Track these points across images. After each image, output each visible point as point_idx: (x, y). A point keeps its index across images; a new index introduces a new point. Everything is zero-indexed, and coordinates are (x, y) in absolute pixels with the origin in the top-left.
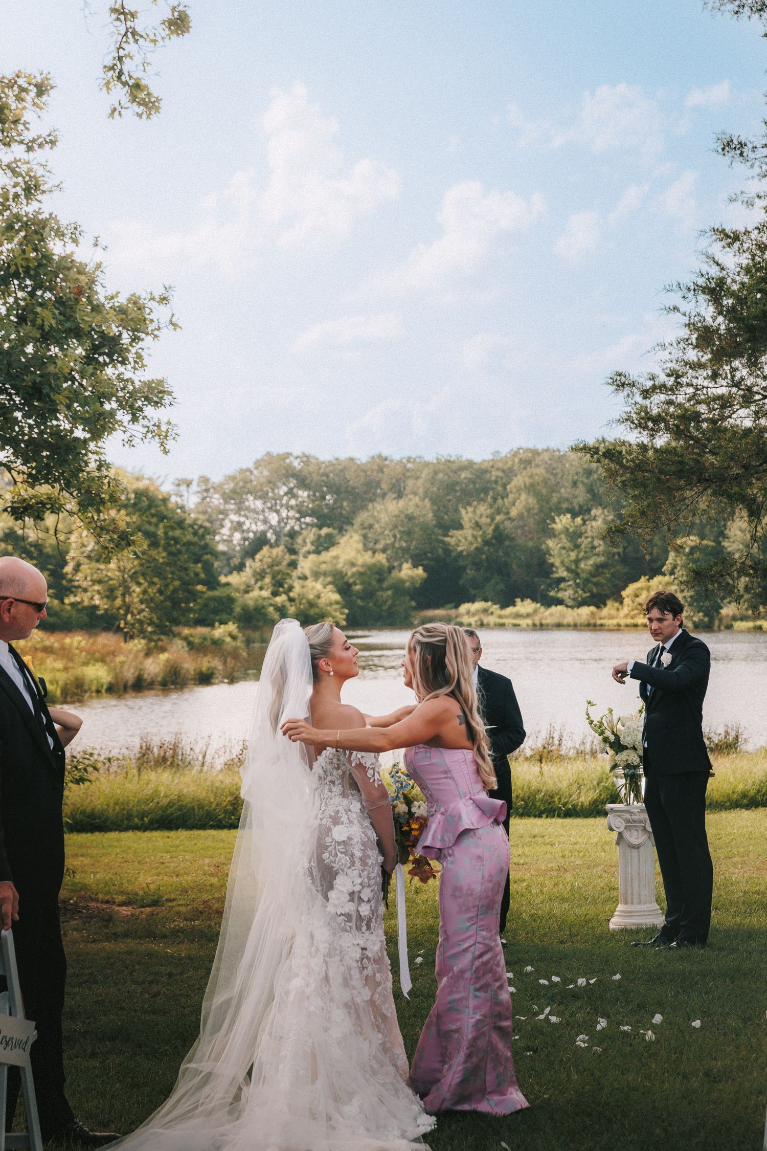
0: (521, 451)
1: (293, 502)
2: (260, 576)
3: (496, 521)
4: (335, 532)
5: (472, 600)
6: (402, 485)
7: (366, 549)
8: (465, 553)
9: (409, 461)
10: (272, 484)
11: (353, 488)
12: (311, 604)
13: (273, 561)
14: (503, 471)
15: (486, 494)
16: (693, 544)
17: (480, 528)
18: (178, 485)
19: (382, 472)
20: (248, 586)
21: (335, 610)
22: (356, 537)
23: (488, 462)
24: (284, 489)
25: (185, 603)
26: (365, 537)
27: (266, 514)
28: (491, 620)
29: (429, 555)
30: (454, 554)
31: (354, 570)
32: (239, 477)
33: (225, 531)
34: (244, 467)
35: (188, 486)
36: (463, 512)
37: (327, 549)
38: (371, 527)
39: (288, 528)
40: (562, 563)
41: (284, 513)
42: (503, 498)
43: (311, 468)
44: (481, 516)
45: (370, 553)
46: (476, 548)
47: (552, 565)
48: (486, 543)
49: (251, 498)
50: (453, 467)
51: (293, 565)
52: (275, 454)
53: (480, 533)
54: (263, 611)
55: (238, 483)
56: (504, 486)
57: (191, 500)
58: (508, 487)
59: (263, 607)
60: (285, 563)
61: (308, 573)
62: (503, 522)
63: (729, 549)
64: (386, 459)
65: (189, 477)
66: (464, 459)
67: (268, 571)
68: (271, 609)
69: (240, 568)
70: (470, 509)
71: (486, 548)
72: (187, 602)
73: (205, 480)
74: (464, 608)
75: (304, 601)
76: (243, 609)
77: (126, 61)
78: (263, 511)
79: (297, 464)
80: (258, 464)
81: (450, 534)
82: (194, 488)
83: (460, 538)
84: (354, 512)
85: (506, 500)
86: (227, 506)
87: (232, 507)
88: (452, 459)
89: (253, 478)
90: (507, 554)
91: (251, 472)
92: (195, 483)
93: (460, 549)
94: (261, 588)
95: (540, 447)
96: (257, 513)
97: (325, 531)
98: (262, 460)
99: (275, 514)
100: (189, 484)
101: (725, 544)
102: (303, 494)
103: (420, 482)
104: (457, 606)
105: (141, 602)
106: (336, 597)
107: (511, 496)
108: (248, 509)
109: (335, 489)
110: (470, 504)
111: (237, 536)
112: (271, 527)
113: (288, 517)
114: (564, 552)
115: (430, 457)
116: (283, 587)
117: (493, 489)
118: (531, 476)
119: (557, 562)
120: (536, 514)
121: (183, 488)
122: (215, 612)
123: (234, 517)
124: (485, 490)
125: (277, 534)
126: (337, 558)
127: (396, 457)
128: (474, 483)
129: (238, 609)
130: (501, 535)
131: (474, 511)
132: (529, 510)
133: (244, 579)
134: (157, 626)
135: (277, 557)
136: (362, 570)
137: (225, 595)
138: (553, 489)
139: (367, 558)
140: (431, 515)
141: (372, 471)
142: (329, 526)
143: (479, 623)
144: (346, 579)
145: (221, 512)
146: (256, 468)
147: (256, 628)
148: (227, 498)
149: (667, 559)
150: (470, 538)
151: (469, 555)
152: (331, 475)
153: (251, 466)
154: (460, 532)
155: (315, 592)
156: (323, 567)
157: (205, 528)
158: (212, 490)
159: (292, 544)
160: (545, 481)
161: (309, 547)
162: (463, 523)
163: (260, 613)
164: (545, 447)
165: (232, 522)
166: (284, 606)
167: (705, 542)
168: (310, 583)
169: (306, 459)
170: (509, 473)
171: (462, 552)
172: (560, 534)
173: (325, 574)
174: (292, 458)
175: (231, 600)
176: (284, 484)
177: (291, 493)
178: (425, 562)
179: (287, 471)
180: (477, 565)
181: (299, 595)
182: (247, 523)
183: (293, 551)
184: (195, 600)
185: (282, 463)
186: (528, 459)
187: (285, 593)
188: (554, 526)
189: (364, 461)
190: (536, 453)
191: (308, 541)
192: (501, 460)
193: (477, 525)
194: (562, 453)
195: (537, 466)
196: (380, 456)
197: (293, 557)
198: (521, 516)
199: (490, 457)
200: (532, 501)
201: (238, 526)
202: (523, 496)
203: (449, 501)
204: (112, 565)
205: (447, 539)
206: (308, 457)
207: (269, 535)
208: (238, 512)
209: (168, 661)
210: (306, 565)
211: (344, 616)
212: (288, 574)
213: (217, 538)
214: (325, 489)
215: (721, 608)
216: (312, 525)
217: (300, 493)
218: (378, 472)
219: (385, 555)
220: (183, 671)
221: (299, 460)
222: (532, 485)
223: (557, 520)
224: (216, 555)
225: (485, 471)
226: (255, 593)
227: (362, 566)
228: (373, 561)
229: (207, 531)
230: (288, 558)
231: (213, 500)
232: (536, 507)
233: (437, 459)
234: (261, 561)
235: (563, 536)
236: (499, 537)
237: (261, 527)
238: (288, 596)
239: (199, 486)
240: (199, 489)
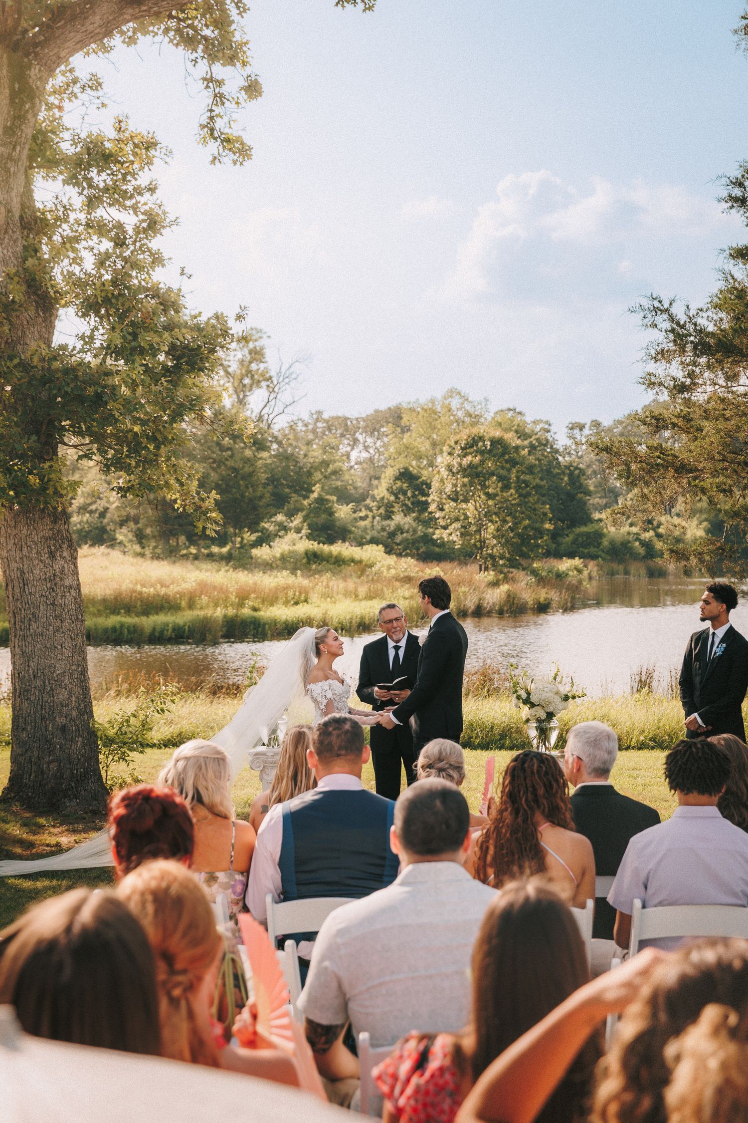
12: (678, 540)
18: (572, 429)
25: (533, 539)
35: (581, 430)
54: (628, 545)
59: (630, 542)
65: (582, 422)
68: (637, 544)
72: (536, 539)
73: (597, 424)
76: (610, 543)
77: (218, 120)
82: (587, 431)
92: (587, 427)
94: (631, 525)
100: (582, 428)
105: (495, 538)
121: (577, 432)
122: (583, 546)
129: (605, 544)
134: (508, 560)
137: (592, 530)
147: (621, 561)
155: (683, 529)
163: (626, 548)
166: (651, 541)
175: (601, 535)
181: (666, 531)
187: (653, 529)
209: (508, 592)
226: (626, 529)
239: (590, 429)
240: (591, 432)
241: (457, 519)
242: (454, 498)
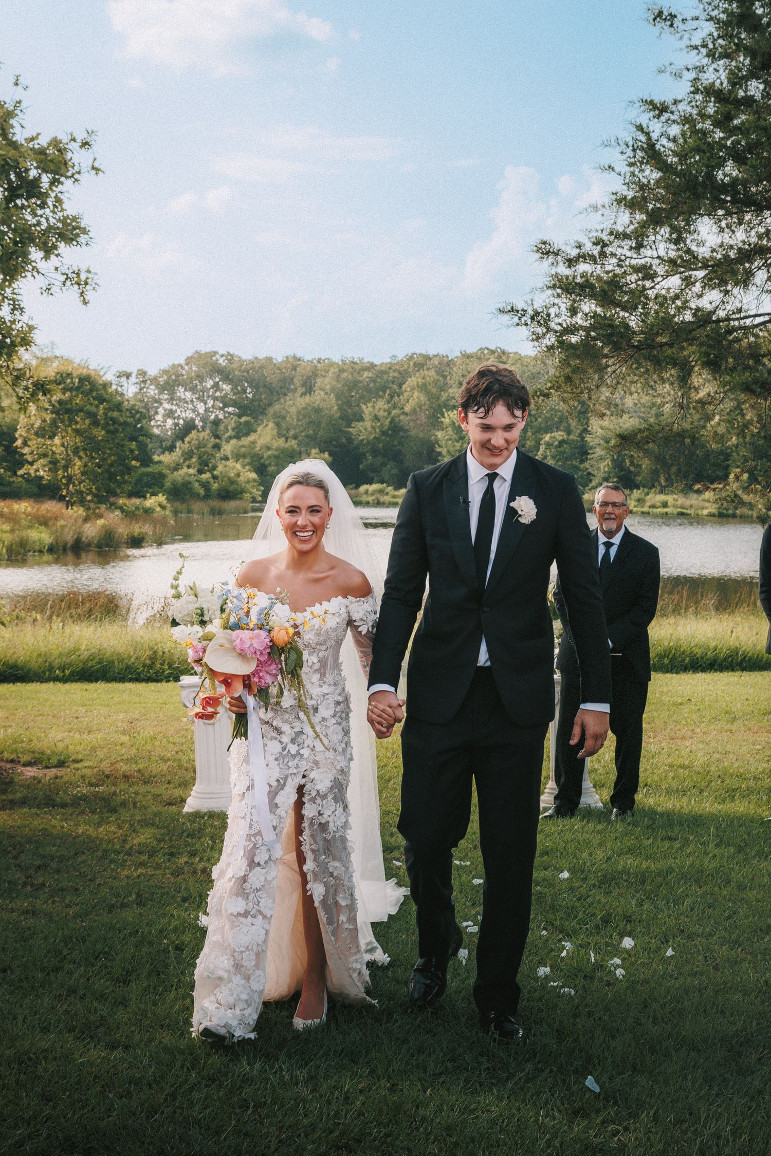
0: (415, 356)
1: (218, 394)
2: (188, 455)
3: (392, 415)
4: (252, 421)
5: (370, 482)
6: (313, 382)
7: (280, 435)
8: (365, 442)
9: (319, 361)
10: (200, 377)
11: (271, 384)
12: (232, 482)
13: (199, 444)
14: (400, 373)
15: (384, 392)
16: (560, 438)
17: (379, 420)
18: (119, 376)
19: (295, 370)
20: (178, 465)
21: (253, 487)
22: (271, 425)
23: (386, 364)
24: (209, 383)
25: (120, 476)
26: (278, 425)
27: (195, 404)
28: (387, 499)
29: (334, 443)
30: (356, 442)
31: (269, 453)
32: (172, 373)
33: (159, 417)
34: (176, 363)
35: (128, 378)
36: (364, 407)
37: (247, 434)
38: (284, 418)
39: (212, 417)
40: (448, 451)
41: (210, 403)
42: (399, 396)
43: (234, 366)
44: (380, 409)
45: (283, 439)
46: (375, 438)
47: (440, 454)
48: (384, 433)
49: (181, 389)
50: (356, 367)
51: (217, 447)
52: (203, 352)
53: (379, 424)
54: (189, 486)
55: (171, 376)
56: (400, 386)
57: (130, 390)
58: (404, 387)
59: (190, 483)
60: (210, 445)
61: (230, 456)
62: (399, 416)
63: (591, 444)
64: (299, 360)
65: (129, 371)
66: (366, 360)
67: (195, 451)
68: (197, 484)
69: (171, 449)
70: (369, 405)
71: (383, 438)
72: (122, 475)
73: (142, 373)
74: (363, 488)
75: (226, 479)
76: (172, 484)
78: (192, 401)
79: (222, 362)
80: (189, 361)
81: (353, 425)
82: (133, 379)
83: (361, 429)
84: (270, 405)
85: (401, 397)
86: (161, 397)
87: (166, 397)
88: (356, 360)
89: (184, 372)
90: (401, 444)
91: (182, 368)
92: (134, 375)
93: (361, 438)
94: (189, 467)
95: (431, 353)
96: (187, 402)
97: (243, 419)
98: (191, 357)
99: (202, 404)
100: (128, 376)
101: (588, 438)
102: (227, 388)
103: (327, 380)
104: (357, 487)
105: (83, 474)
106: (253, 475)
107: (406, 394)
108: (180, 399)
109: (255, 385)
110: (370, 400)
111: (170, 422)
112: (198, 414)
113: (213, 406)
114: (450, 442)
115: (337, 359)
116: (207, 466)
117: (390, 388)
118: (423, 378)
119: (444, 452)
120: (427, 410)
121: (123, 379)
122: (149, 485)
123: (167, 406)
124: (384, 389)
125: (204, 420)
126: (254, 443)
127: (308, 358)
128: (374, 381)
129: (168, 484)
130: (396, 427)
131: (373, 407)
132: (420, 407)
133: (174, 458)
134: (95, 496)
135: (204, 439)
136: (275, 453)
137: (156, 471)
138: (443, 388)
139: (281, 443)
140: (336, 408)
141: (287, 369)
142: (247, 415)
143: (376, 501)
144: (262, 461)
145: (156, 401)
146: (187, 364)
147: (183, 501)
148: (162, 389)
149: (538, 450)
150: (369, 429)
151: (369, 442)
152: (251, 371)
153: (182, 362)
154: (361, 423)
155: (235, 471)
156: (243, 449)
157: (141, 413)
158: (149, 382)
159: (216, 431)
160: (436, 382)
161: (230, 433)
162: (364, 416)
163: (187, 488)
164: (436, 353)
165: (165, 410)
166: (208, 482)
167: (571, 437)
168: (231, 463)
169: (230, 357)
170: (404, 375)
171: (363, 440)
172: (447, 428)
173: (244, 456)
174: (218, 356)
175: (162, 476)
176: (210, 378)
177: (216, 386)
178: (331, 448)
179: (214, 367)
180: (375, 452)
181: (221, 472)
182: (179, 412)
183: (217, 437)
184: (130, 474)
185: (209, 360)
186: (421, 363)
187: (209, 471)
188: (443, 419)
189: (280, 360)
190: (427, 358)
191: (229, 428)
192: (398, 363)
193: (376, 418)
194: (450, 358)
195: (428, 369)
196: (294, 357)
197: (217, 441)
198: (414, 411)
199: (389, 360)
200: (423, 398)
201: (170, 414)
202: (416, 394)
203: (352, 396)
204: (57, 441)
205: (351, 430)
206: (232, 356)
207: (197, 422)
208: (171, 400)
209: (103, 526)
210: (228, 448)
211: (260, 493)
212: (212, 455)
213: (152, 423)
214: (246, 385)
215: (584, 494)
216: (234, 414)
217: (224, 386)
218: (292, 370)
219: (296, 442)
220: (117, 536)
221: (224, 358)
222: (424, 385)
223: (446, 415)
224: (150, 436)
225: (383, 372)
226: (184, 470)
227: (277, 449)
228: (287, 445)
229: (143, 416)
230: (213, 441)
231: (149, 390)
232: (428, 403)
233: (342, 361)
234: (189, 442)
235: (450, 429)
236: (395, 429)
237: (189, 415)
238: (212, 474)
239: (137, 378)
240: (138, 380)
241: (45, 455)
242: (41, 433)
